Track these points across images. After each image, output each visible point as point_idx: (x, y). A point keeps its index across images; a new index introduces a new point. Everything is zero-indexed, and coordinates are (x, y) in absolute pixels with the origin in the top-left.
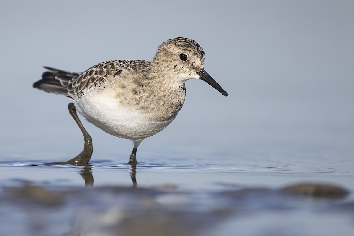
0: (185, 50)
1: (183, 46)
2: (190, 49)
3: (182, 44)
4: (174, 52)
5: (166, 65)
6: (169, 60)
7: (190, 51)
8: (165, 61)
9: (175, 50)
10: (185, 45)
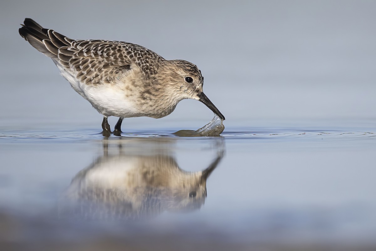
0: (192, 74)
1: (190, 70)
2: (196, 74)
3: (189, 68)
4: (180, 74)
5: (172, 83)
6: (175, 80)
7: (196, 76)
8: (172, 80)
9: (182, 73)
10: (192, 70)
